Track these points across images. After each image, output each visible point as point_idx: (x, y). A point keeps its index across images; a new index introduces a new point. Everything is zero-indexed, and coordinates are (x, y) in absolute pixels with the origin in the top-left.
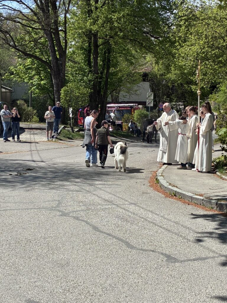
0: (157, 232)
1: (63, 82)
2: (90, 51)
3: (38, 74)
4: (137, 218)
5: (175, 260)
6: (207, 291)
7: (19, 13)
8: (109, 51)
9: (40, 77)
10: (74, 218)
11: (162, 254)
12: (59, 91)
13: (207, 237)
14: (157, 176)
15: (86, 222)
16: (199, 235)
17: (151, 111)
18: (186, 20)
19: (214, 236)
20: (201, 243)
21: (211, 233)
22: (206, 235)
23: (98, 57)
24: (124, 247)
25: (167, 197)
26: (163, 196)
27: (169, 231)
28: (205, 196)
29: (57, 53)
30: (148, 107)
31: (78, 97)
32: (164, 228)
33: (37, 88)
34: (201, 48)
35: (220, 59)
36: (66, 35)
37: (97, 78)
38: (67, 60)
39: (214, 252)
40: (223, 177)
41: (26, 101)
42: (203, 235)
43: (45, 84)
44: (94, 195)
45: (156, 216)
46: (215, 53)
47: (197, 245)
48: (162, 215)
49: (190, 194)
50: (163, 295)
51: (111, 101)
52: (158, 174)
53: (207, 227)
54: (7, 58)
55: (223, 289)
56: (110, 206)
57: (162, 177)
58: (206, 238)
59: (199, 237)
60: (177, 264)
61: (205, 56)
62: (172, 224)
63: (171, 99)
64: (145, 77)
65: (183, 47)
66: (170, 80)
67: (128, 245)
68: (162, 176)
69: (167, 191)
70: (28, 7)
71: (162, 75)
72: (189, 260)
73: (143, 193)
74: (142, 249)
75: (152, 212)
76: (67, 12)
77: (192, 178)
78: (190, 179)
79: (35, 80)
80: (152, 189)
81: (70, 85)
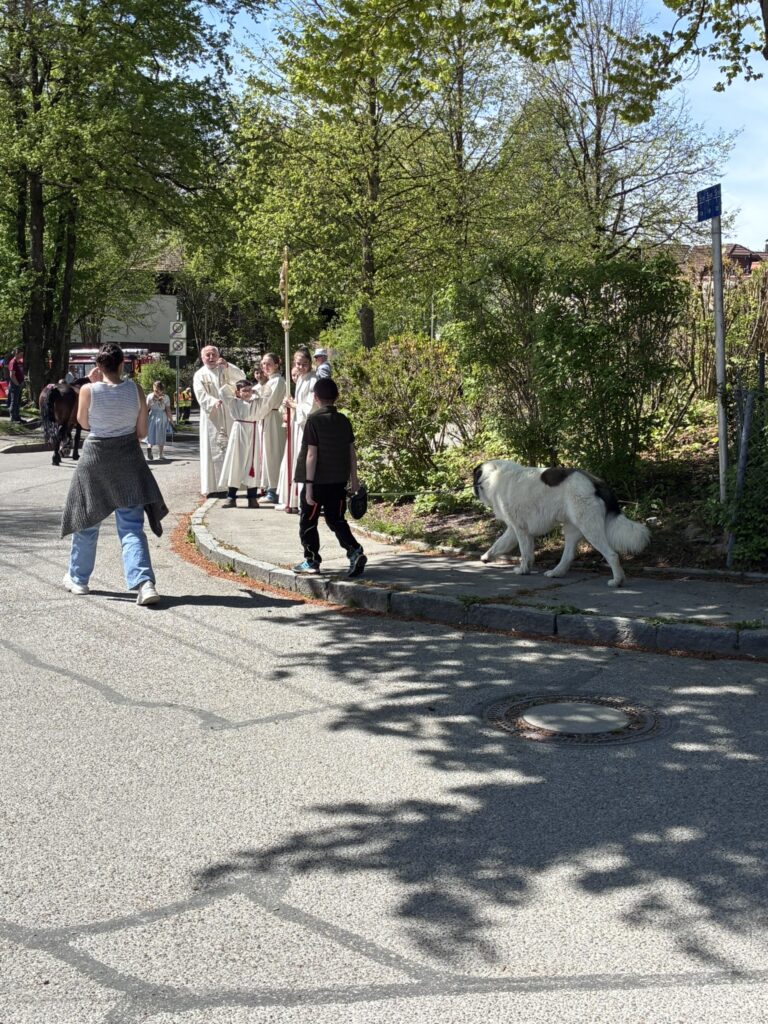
0: (183, 659)
2: (22, 215)
5: (225, 724)
8: (72, 215)
11: (192, 711)
13: (302, 664)
14: (190, 524)
15: (7, 644)
16: (284, 661)
17: (181, 367)
19: (317, 661)
20: (286, 680)
21: (311, 656)
22: (299, 659)
23: (43, 231)
24: (100, 700)
25: (212, 573)
26: (204, 571)
27: (212, 655)
30: (175, 357)
32: (201, 649)
34: (295, 218)
35: (341, 246)
37: (40, 281)
39: (314, 698)
42: (291, 662)
44: (30, 574)
45: (182, 621)
46: (328, 231)
47: (276, 685)
48: (198, 617)
49: (267, 566)
50: (190, 809)
51: (79, 340)
52: (192, 520)
53: (302, 641)
56: (68, 603)
57: (203, 527)
58: (299, 668)
59: (281, 666)
60: (228, 733)
61: (306, 236)
62: (222, 638)
64: (165, 283)
65: (253, 213)
66: (226, 292)
67: (111, 695)
68: (203, 524)
69: (214, 561)
71: (208, 279)
72: (255, 721)
74: (143, 703)
77: (274, 528)
78: (269, 529)
80: (178, 556)
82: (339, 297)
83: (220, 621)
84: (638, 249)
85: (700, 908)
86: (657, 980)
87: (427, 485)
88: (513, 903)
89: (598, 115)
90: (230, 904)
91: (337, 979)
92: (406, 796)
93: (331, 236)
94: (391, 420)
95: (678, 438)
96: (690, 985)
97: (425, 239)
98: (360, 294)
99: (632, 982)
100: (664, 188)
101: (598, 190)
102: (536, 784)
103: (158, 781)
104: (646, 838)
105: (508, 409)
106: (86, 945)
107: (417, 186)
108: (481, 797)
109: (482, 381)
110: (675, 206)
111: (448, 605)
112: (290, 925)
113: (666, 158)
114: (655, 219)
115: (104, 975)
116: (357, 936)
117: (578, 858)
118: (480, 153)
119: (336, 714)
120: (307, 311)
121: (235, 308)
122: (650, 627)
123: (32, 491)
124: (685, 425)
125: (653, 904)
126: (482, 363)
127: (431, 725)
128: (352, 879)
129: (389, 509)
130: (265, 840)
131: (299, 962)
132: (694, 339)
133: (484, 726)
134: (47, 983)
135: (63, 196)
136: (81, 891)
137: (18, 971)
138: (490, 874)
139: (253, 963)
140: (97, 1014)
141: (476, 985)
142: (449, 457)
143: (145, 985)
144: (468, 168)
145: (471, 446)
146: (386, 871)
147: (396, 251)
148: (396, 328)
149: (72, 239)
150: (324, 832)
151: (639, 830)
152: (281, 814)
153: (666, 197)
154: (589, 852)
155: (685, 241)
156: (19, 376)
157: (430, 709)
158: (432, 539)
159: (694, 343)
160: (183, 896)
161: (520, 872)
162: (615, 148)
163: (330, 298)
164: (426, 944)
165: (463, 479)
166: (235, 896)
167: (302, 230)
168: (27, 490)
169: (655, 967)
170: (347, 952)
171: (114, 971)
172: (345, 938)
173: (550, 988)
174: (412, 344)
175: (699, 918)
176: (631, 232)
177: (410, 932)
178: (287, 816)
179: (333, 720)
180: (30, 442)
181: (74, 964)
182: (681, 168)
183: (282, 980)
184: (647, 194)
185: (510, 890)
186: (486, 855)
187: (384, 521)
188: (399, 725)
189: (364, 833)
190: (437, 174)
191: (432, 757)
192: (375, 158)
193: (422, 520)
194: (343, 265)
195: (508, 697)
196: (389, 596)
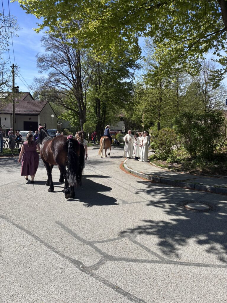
0: (120, 189)
1: (85, 121)
2: (97, 107)
3: (74, 117)
5: (126, 203)
6: (139, 218)
7: (65, 90)
8: (105, 107)
9: (75, 118)
11: (121, 200)
12: (82, 124)
16: (139, 191)
18: (139, 94)
20: (138, 194)
21: (144, 190)
22: (142, 191)
23: (100, 110)
25: (127, 173)
26: (125, 172)
27: (125, 189)
28: (143, 173)
29: (82, 108)
30: (123, 132)
31: (91, 127)
32: (123, 188)
33: (73, 123)
34: (145, 106)
35: (154, 111)
36: (86, 100)
37: (99, 119)
38: (87, 111)
39: (144, 199)
40: (153, 164)
41: (68, 129)
43: (77, 122)
45: (120, 182)
47: (136, 195)
48: (123, 181)
49: (137, 172)
52: (124, 163)
53: (143, 187)
54: (60, 110)
57: (126, 164)
60: (127, 205)
61: (147, 110)
62: (127, 186)
64: (122, 119)
65: (137, 106)
66: (133, 120)
69: (127, 170)
70: (69, 87)
71: (129, 118)
72: (132, 203)
73: (116, 171)
74: (112, 198)
75: (119, 180)
76: (86, 89)
77: (139, 165)
78: (138, 165)
79: (72, 120)
80: (120, 169)
81: (88, 122)
82: (153, 121)
83: (127, 182)
84: (214, 111)
85: (224, 250)
86: (213, 266)
87: (169, 157)
88: (182, 245)
89: (206, 85)
90: (125, 239)
91: (144, 258)
92: (161, 220)
93: (152, 110)
94: (162, 144)
95: (222, 149)
96: (220, 267)
97: (170, 110)
98: (157, 120)
99: (207, 266)
100: (220, 99)
101: (206, 99)
102: (188, 220)
103: (113, 213)
104: (212, 233)
105: (186, 142)
106: (97, 245)
107: (169, 100)
109: (181, 137)
110: (222, 102)
111: (172, 181)
112: (136, 245)
113: (220, 93)
114: (218, 105)
115: (100, 252)
116: (149, 249)
117: (197, 237)
118: (181, 93)
119: (148, 202)
120: (147, 123)
121: (134, 123)
122: (214, 188)
124: (223, 146)
125: (213, 248)
126: (181, 133)
127: (167, 205)
128: (149, 236)
129: (161, 162)
130: (133, 227)
131: (137, 253)
132: (226, 128)
133: (178, 206)
134: (89, 252)
135: (104, 104)
136: (97, 234)
137: (84, 249)
138: (177, 238)
139: (128, 252)
140: (98, 260)
141: (173, 263)
142: (174, 151)
143: (107, 255)
144: (179, 96)
145: (179, 149)
146: (156, 236)
147: (165, 112)
148: (165, 126)
149: (105, 111)
150: (145, 226)
151: (211, 232)
152: (136, 222)
153: (220, 100)
154: (199, 236)
155: (224, 109)
156: (95, 136)
157: (167, 202)
158: (169, 168)
159: (226, 129)
160: (116, 237)
161: (184, 238)
162: (209, 91)
163: (152, 121)
164: (164, 252)
165: (177, 156)
166: (126, 238)
167: (146, 108)
168: (95, 156)
169: (213, 263)
170: (147, 252)
171: (102, 251)
172: (147, 249)
173: (189, 265)
174: (167, 130)
175: (223, 253)
176: (213, 107)
177: (160, 249)
178: (137, 222)
179: (148, 203)
180: (97, 147)
181: (94, 249)
182: (223, 95)
183: (133, 257)
184: (216, 100)
185: (182, 242)
186: (177, 234)
187: (160, 164)
188: (161, 205)
189: (152, 227)
190: (173, 97)
191: (167, 213)
192: (161, 95)
193: (168, 164)
194: (154, 115)
195: (184, 201)
196: (160, 179)
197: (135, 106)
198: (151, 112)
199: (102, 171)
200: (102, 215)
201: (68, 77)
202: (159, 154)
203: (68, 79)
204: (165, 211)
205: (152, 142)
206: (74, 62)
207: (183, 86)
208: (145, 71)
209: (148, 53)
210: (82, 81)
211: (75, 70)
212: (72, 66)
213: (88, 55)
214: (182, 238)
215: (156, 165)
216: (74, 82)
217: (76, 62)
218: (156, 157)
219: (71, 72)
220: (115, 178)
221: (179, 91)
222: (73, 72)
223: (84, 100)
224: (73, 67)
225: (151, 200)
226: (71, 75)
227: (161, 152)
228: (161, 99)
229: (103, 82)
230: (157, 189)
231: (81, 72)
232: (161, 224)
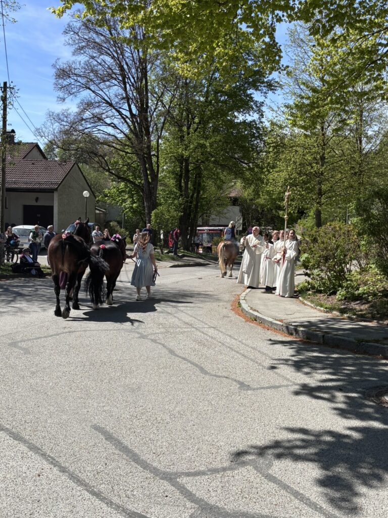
0: (233, 357)
1: (154, 205)
2: (181, 176)
3: (131, 196)
4: (215, 342)
5: (248, 388)
6: (277, 422)
7: (113, 137)
8: (199, 175)
9: (133, 200)
10: (152, 340)
11: (235, 381)
12: (150, 213)
13: (283, 364)
14: (239, 299)
15: (163, 345)
16: (275, 362)
17: (240, 235)
18: (275, 147)
19: (290, 363)
20: (275, 370)
21: (287, 360)
22: (282, 362)
23: (188, 181)
24: (198, 372)
25: (247, 321)
26: (244, 320)
27: (245, 357)
28: (284, 321)
29: (149, 177)
31: (168, 219)
32: (240, 354)
33: (130, 211)
34: (289, 174)
35: (308, 185)
36: (158, 159)
37: (187, 202)
38: (159, 184)
39: (288, 380)
40: (306, 302)
41: (119, 223)
42: (278, 362)
43: (137, 207)
44: (175, 317)
45: (234, 341)
47: (271, 372)
48: (240, 339)
49: (270, 320)
50: (232, 425)
51: (201, 224)
52: (240, 298)
53: (284, 353)
54: (102, 181)
55: (293, 420)
56: (189, 330)
57: (244, 301)
58: (282, 365)
59: (274, 364)
60: (250, 392)
61: (293, 182)
62: (249, 349)
63: (260, 223)
64: (235, 201)
65: (271, 173)
66: (260, 205)
67: (202, 370)
68: (244, 299)
69: (248, 315)
70: (122, 132)
71: (252, 199)
72: (262, 388)
73: (224, 317)
74: (215, 376)
75: (230, 336)
76: (159, 137)
77: (275, 303)
78: (272, 303)
79: (128, 204)
80: (233, 312)
81: (160, 208)
82: (306, 206)
83: (249, 342)
87: (342, 287)
90: (246, 470)
92: (328, 428)
93: (304, 182)
94: (327, 259)
97: (344, 182)
98: (315, 205)
103: (219, 410)
105: (380, 255)
106: (184, 481)
107: (342, 160)
108: (363, 433)
109: (369, 243)
111: (350, 342)
112: (272, 484)
115: (190, 496)
116: (302, 494)
118: (369, 146)
119: (297, 388)
120: (292, 212)
121: (263, 211)
123: (179, 283)
126: (369, 235)
127: (340, 396)
128: (301, 465)
129: (324, 297)
130: (263, 442)
131: (275, 503)
133: (365, 399)
134: (167, 496)
135: (197, 168)
136: (184, 456)
137: (156, 490)
138: (365, 471)
139: (254, 500)
140: (186, 514)
142: (353, 275)
143: (207, 504)
144: (364, 152)
145: (363, 270)
146: (316, 464)
147: (331, 187)
148: (331, 219)
149: (199, 184)
150: (289, 441)
152: (270, 431)
156: (177, 238)
157: (340, 389)
158: (342, 311)
160: (226, 464)
161: (380, 472)
163: (302, 207)
164: (335, 502)
165: (359, 285)
166: (250, 468)
167: (291, 179)
168: (177, 282)
170: (297, 501)
171: (195, 495)
172: (296, 494)
174: (337, 226)
177: (326, 495)
178: (273, 432)
179: (296, 390)
180: (180, 263)
181: (178, 489)
183: (267, 511)
186: (364, 462)
187: (322, 302)
188: (326, 396)
189: (306, 444)
190: (350, 155)
191: (340, 412)
192: (323, 149)
193: (339, 303)
194: (308, 193)
195: (378, 387)
196: (323, 336)
197: (266, 173)
198: (302, 187)
199: (191, 316)
200: (195, 414)
201: (121, 110)
202: (319, 279)
203: (121, 114)
204: (335, 409)
205: (305, 253)
206: (134, 78)
207: (373, 131)
208: (290, 98)
209: (296, 58)
210: (149, 119)
211: (135, 94)
212: (130, 85)
213: (164, 63)
214: (376, 471)
215: (312, 305)
216: (132, 122)
217: (138, 78)
218: (313, 288)
219: (127, 98)
220: (222, 332)
221: (364, 140)
222: (132, 99)
223: (154, 159)
224: (132, 87)
225: (302, 382)
226: (126, 106)
227: (323, 275)
228: (323, 158)
229: (197, 120)
230: (317, 360)
231: (147, 100)
232: (328, 438)
